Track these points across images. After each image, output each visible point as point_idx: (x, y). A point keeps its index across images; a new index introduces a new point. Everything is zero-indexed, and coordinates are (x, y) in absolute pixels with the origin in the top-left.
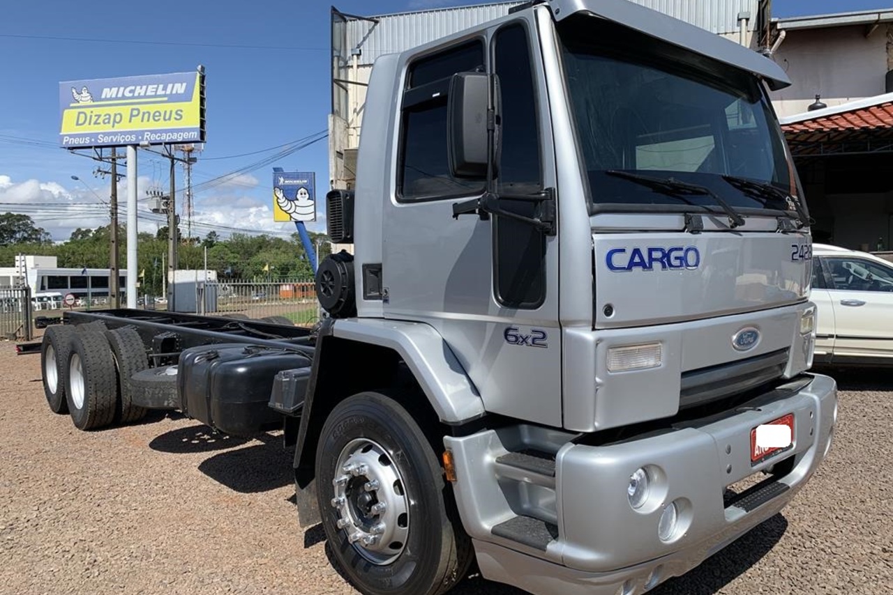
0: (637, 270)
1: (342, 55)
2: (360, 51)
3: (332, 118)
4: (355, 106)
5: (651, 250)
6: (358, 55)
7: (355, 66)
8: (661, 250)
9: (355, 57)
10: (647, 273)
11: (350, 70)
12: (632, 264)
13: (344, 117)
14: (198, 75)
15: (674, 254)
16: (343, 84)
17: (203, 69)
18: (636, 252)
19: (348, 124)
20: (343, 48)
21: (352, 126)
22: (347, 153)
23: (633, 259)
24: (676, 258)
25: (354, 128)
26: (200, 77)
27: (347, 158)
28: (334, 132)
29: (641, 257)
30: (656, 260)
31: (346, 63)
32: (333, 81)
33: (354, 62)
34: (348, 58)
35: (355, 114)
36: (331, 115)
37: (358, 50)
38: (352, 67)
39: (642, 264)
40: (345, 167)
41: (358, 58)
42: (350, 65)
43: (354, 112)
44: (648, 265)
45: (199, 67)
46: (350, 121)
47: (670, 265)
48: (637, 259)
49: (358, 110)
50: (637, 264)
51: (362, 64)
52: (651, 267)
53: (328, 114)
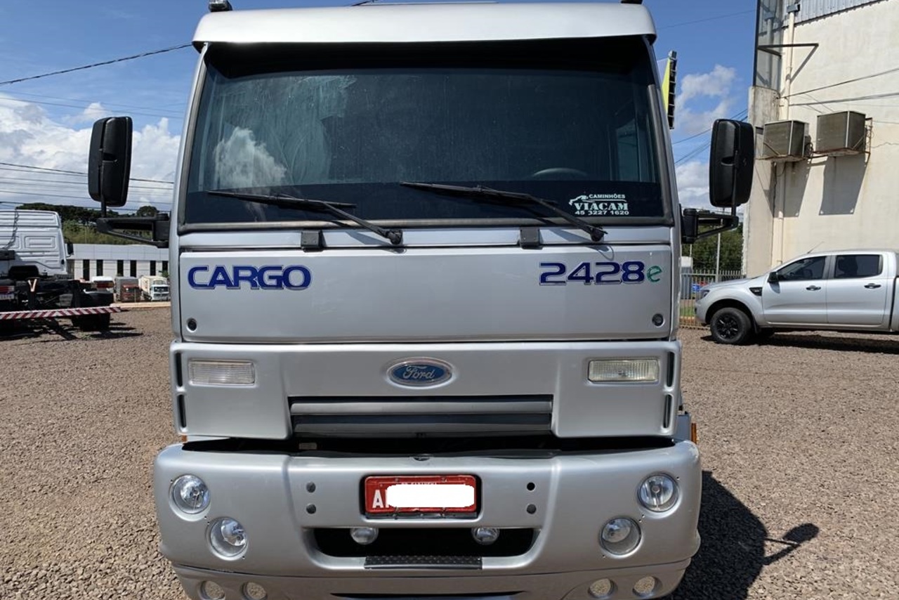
0: (221, 289)
1: (777, 16)
2: (799, 6)
3: (753, 90)
4: (788, 72)
5: (236, 269)
6: (796, 12)
7: (791, 26)
8: (252, 269)
9: (792, 14)
10: (233, 292)
11: (786, 31)
12: (214, 283)
13: (775, 88)
14: (669, 61)
15: (267, 274)
16: (776, 49)
17: (674, 54)
18: (220, 270)
19: (779, 94)
20: (778, 8)
21: (784, 96)
22: (768, 129)
23: (217, 277)
24: (271, 277)
25: (785, 98)
26: (671, 63)
27: (768, 134)
28: (754, 106)
29: (225, 274)
30: (244, 278)
31: (781, 23)
32: (758, 48)
33: (790, 21)
34: (783, 18)
35: (788, 81)
36: (751, 87)
37: (796, 5)
38: (787, 27)
39: (226, 282)
40: (764, 144)
41: (795, 15)
42: (786, 25)
43: (787, 79)
44: (233, 284)
45: (670, 54)
46: (781, 91)
47: (263, 285)
48: (220, 277)
49: (792, 75)
50: (221, 282)
51: (800, 21)
52: (237, 285)
53: (749, 86)
